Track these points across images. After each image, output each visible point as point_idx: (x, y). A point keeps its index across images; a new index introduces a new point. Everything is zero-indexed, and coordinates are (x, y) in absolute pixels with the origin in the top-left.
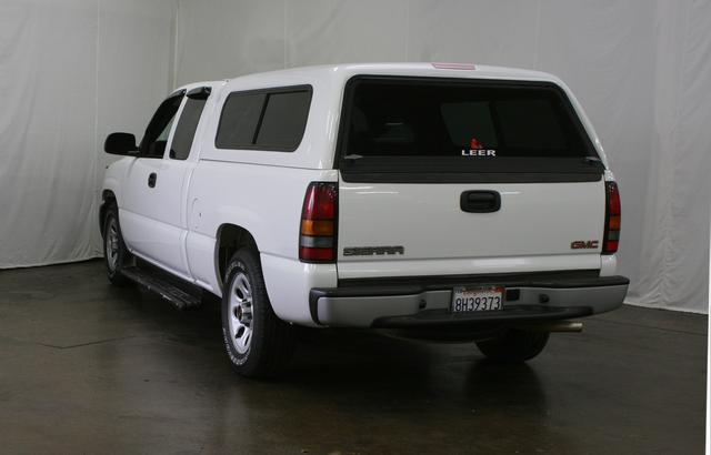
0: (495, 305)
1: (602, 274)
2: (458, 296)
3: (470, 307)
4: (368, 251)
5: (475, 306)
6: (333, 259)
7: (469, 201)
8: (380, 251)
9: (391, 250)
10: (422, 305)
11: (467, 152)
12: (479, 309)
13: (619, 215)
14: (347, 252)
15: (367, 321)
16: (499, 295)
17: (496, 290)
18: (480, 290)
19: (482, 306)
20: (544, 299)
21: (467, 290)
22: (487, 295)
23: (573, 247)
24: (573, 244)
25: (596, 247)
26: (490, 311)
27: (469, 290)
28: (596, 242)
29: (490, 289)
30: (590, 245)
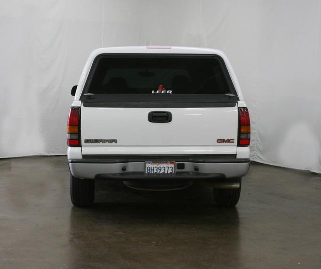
0: (170, 171)
1: (238, 157)
2: (148, 165)
3: (155, 171)
4: (97, 141)
5: (159, 171)
6: (79, 145)
7: (153, 117)
8: (104, 141)
9: (110, 141)
10: (124, 169)
11: (155, 91)
12: (161, 172)
13: (249, 125)
14: (87, 141)
15: (92, 176)
16: (173, 166)
17: (171, 163)
18: (161, 163)
19: (162, 171)
20: (196, 169)
21: (153, 162)
22: (165, 165)
23: (218, 142)
24: (218, 140)
25: (233, 142)
26: (167, 174)
27: (154, 162)
28: (233, 140)
29: (167, 163)
30: (228, 141)
